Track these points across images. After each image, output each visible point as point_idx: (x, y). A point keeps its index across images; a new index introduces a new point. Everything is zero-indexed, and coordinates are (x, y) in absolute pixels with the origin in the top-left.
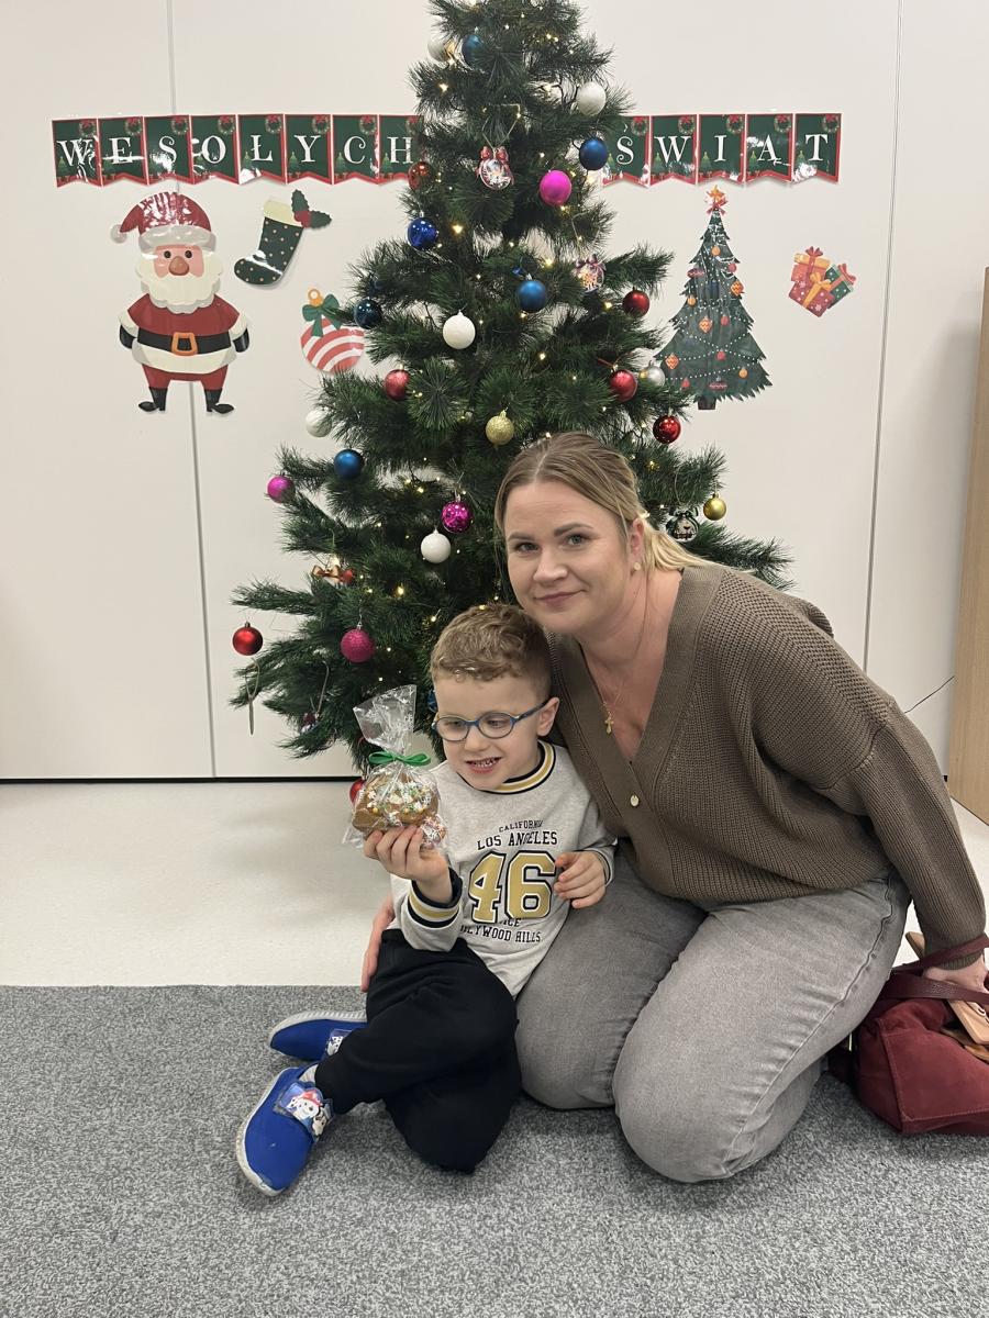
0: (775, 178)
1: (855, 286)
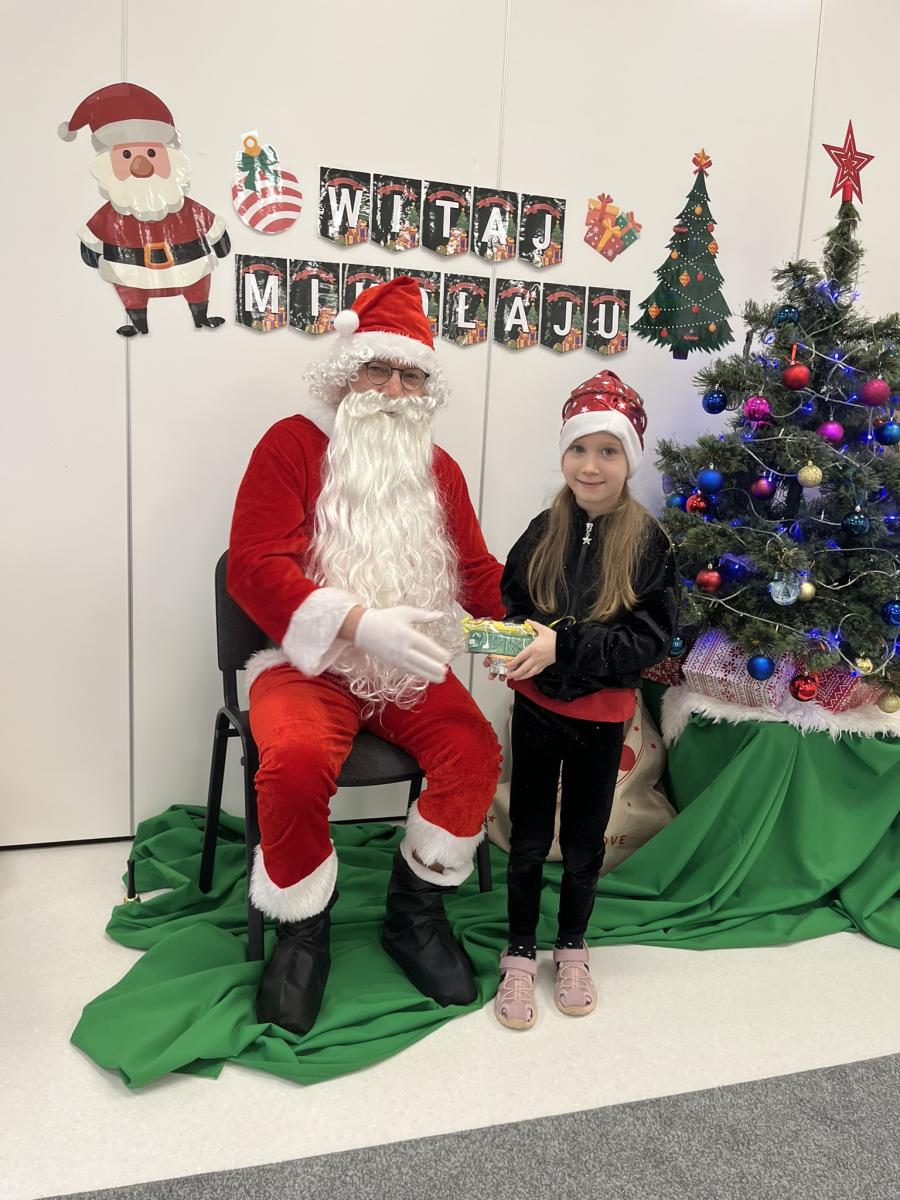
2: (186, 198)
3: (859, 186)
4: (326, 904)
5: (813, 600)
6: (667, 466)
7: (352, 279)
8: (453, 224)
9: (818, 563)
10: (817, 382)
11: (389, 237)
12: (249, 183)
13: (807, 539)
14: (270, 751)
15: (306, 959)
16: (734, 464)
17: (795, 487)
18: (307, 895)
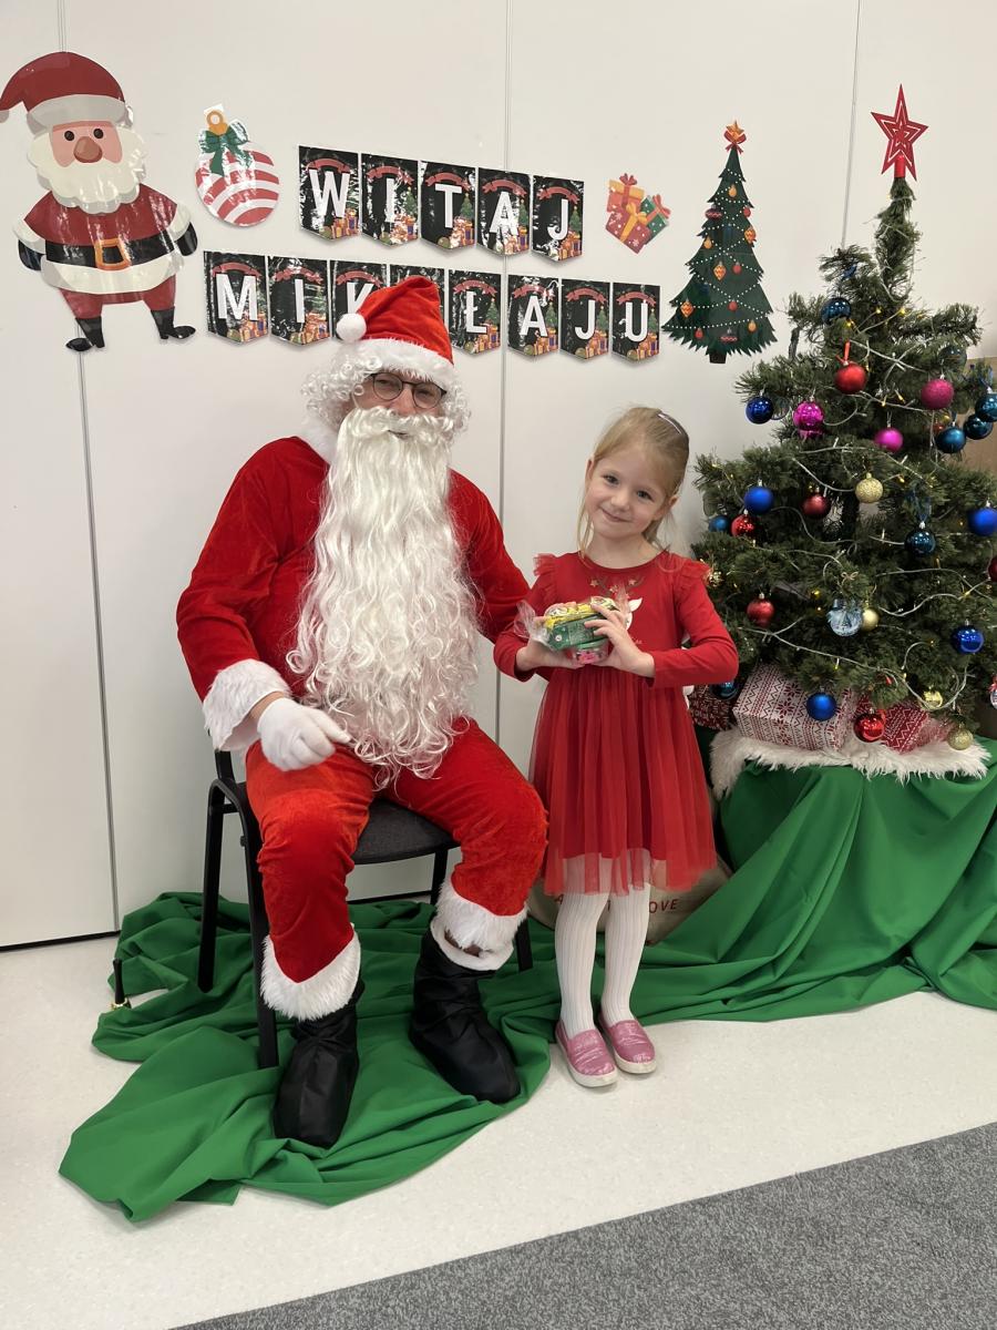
2: (141, 185)
3: (912, 161)
4: (350, 996)
5: (875, 630)
6: (709, 484)
7: (341, 280)
8: (456, 213)
9: (880, 588)
10: (872, 383)
11: (383, 229)
12: (216, 166)
13: (867, 562)
14: (274, 825)
15: (329, 1062)
16: (785, 480)
17: (852, 502)
18: (327, 988)
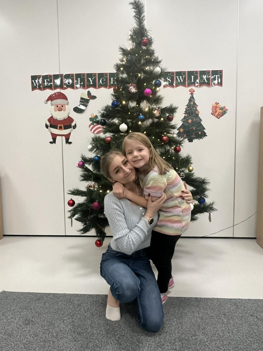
0: (206, 86)
1: (228, 111)
2: (68, 116)
